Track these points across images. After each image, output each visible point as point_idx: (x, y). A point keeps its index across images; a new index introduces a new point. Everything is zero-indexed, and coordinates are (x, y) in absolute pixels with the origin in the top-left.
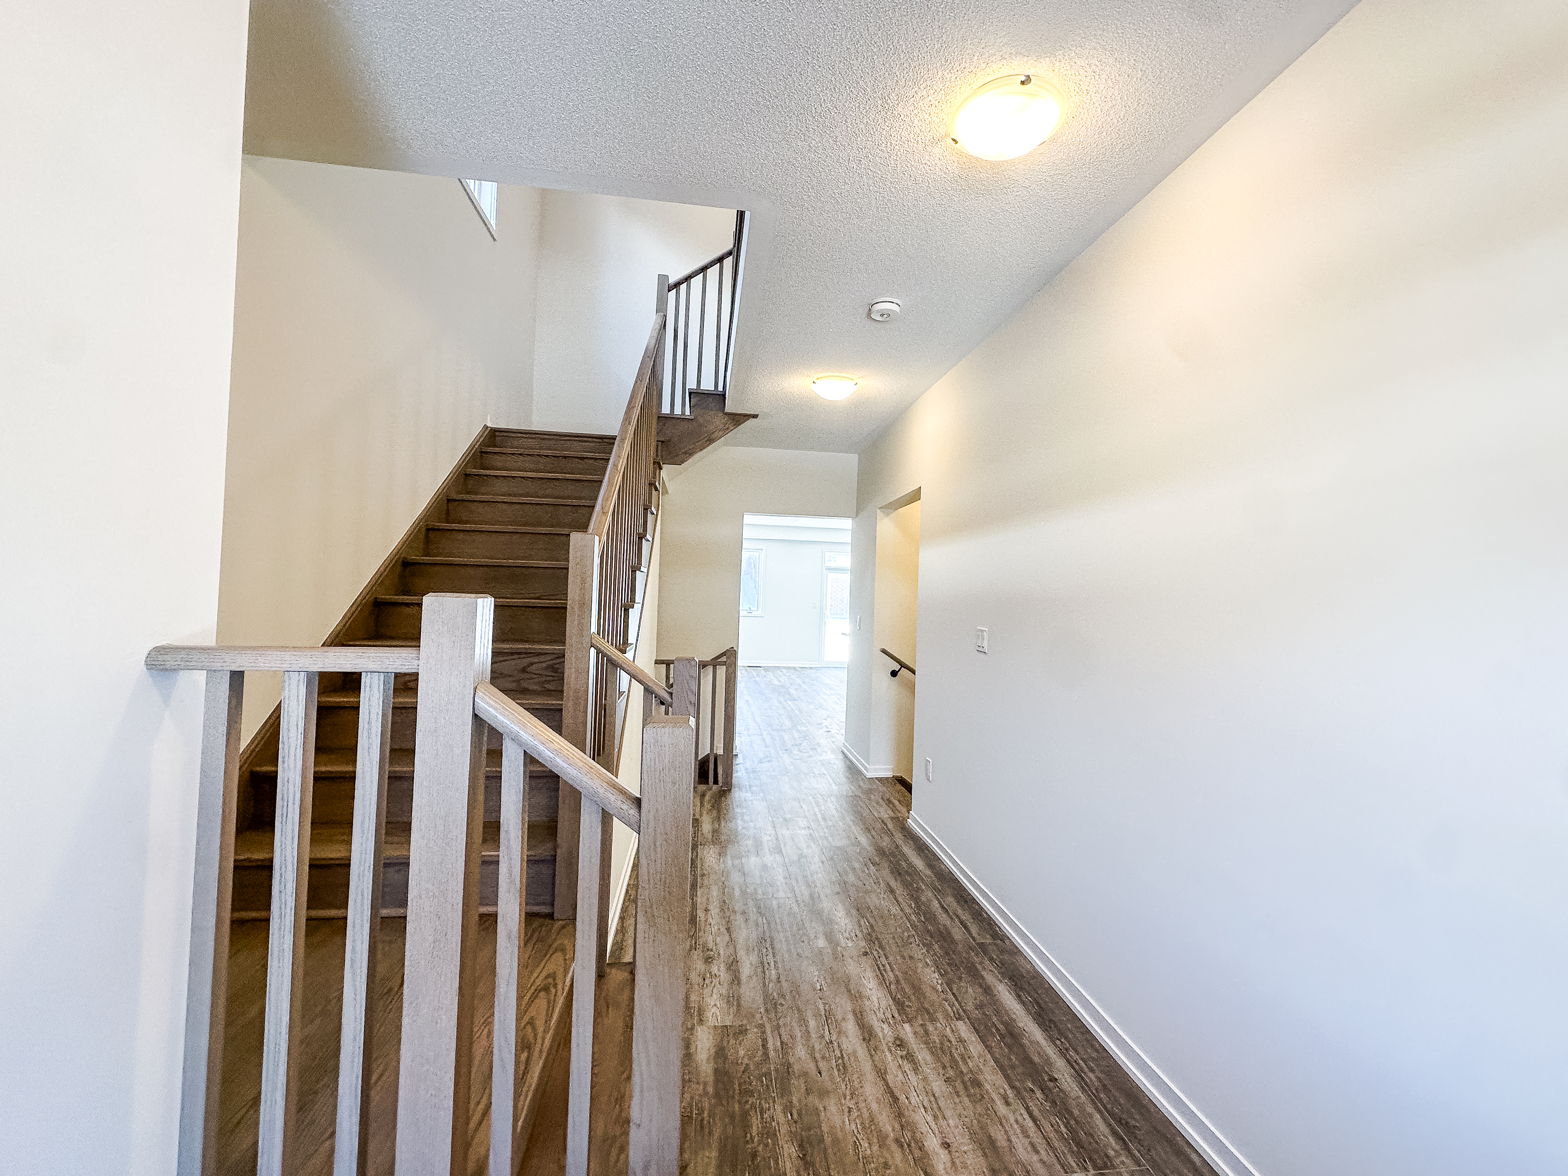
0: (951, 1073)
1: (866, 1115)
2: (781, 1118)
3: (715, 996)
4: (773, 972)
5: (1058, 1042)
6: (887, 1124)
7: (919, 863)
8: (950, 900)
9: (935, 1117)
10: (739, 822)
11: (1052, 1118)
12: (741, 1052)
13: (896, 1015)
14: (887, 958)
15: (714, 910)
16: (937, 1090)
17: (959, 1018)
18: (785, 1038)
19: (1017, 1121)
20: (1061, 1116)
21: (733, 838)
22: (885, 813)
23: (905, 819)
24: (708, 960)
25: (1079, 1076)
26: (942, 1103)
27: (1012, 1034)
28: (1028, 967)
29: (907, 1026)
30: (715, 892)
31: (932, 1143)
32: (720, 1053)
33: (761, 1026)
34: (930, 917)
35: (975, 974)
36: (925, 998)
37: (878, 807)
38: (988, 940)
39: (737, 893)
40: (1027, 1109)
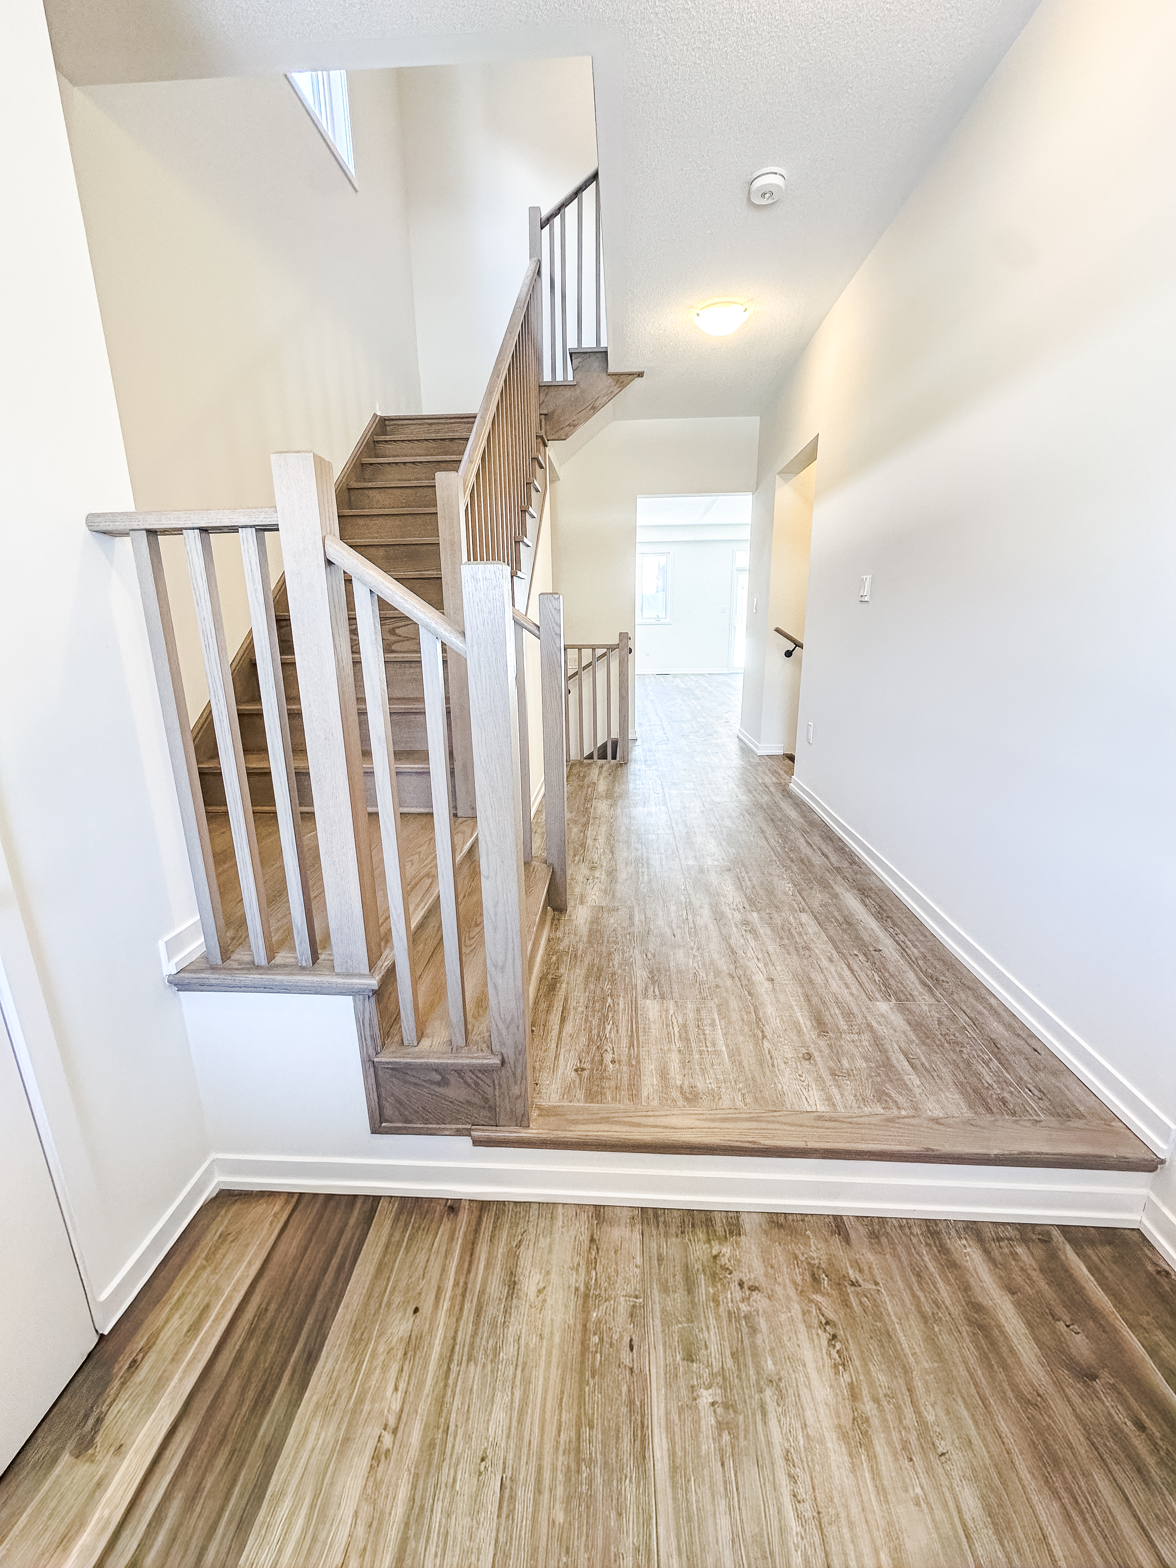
0: (786, 941)
1: (707, 960)
2: (638, 957)
3: (595, 889)
4: (646, 877)
5: (891, 930)
6: (723, 965)
7: (793, 814)
8: (817, 840)
9: (766, 965)
10: (631, 785)
11: (869, 972)
12: (611, 921)
13: (747, 907)
14: (747, 873)
15: (601, 840)
16: (771, 951)
17: (802, 911)
18: (649, 913)
19: (836, 971)
20: (878, 970)
21: (624, 795)
22: (769, 780)
23: (787, 784)
24: (593, 868)
25: (903, 950)
26: (774, 957)
27: (849, 924)
28: (879, 883)
29: (755, 914)
30: (603, 829)
31: (759, 978)
32: (595, 921)
33: (631, 908)
34: (795, 849)
35: (825, 886)
36: (775, 897)
37: (763, 776)
38: (846, 864)
39: (623, 829)
40: (849, 966)
